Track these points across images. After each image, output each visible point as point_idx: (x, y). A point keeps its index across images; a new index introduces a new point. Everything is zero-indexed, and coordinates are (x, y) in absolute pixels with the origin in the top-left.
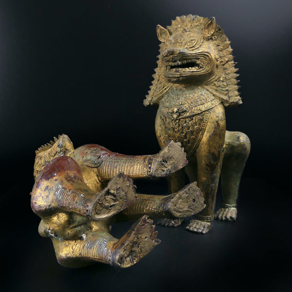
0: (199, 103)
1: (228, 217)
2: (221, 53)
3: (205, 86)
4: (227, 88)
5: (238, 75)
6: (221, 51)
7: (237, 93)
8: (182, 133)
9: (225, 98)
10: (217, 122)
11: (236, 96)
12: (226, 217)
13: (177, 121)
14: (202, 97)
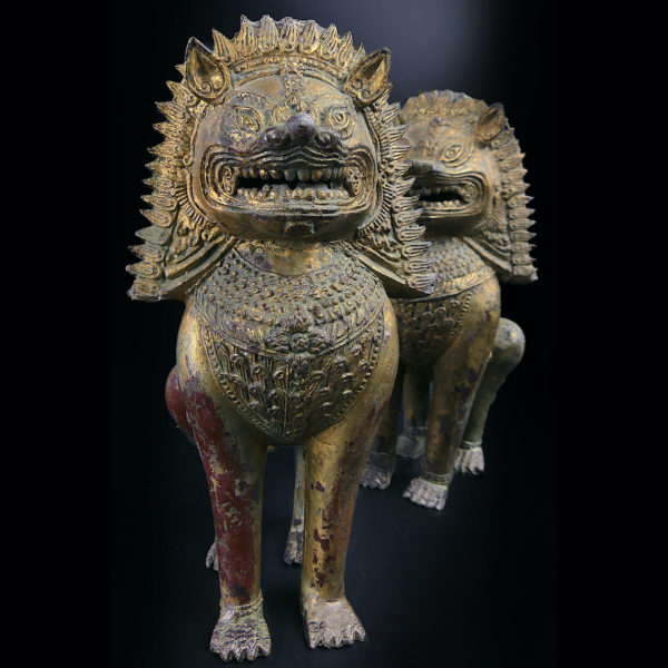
0: (455, 272)
1: (472, 469)
2: (504, 174)
3: (466, 239)
4: (509, 247)
5: (533, 222)
6: (505, 172)
7: (528, 258)
8: (417, 328)
9: (505, 265)
10: (487, 312)
11: (528, 264)
12: (467, 468)
13: (411, 306)
14: (461, 260)
